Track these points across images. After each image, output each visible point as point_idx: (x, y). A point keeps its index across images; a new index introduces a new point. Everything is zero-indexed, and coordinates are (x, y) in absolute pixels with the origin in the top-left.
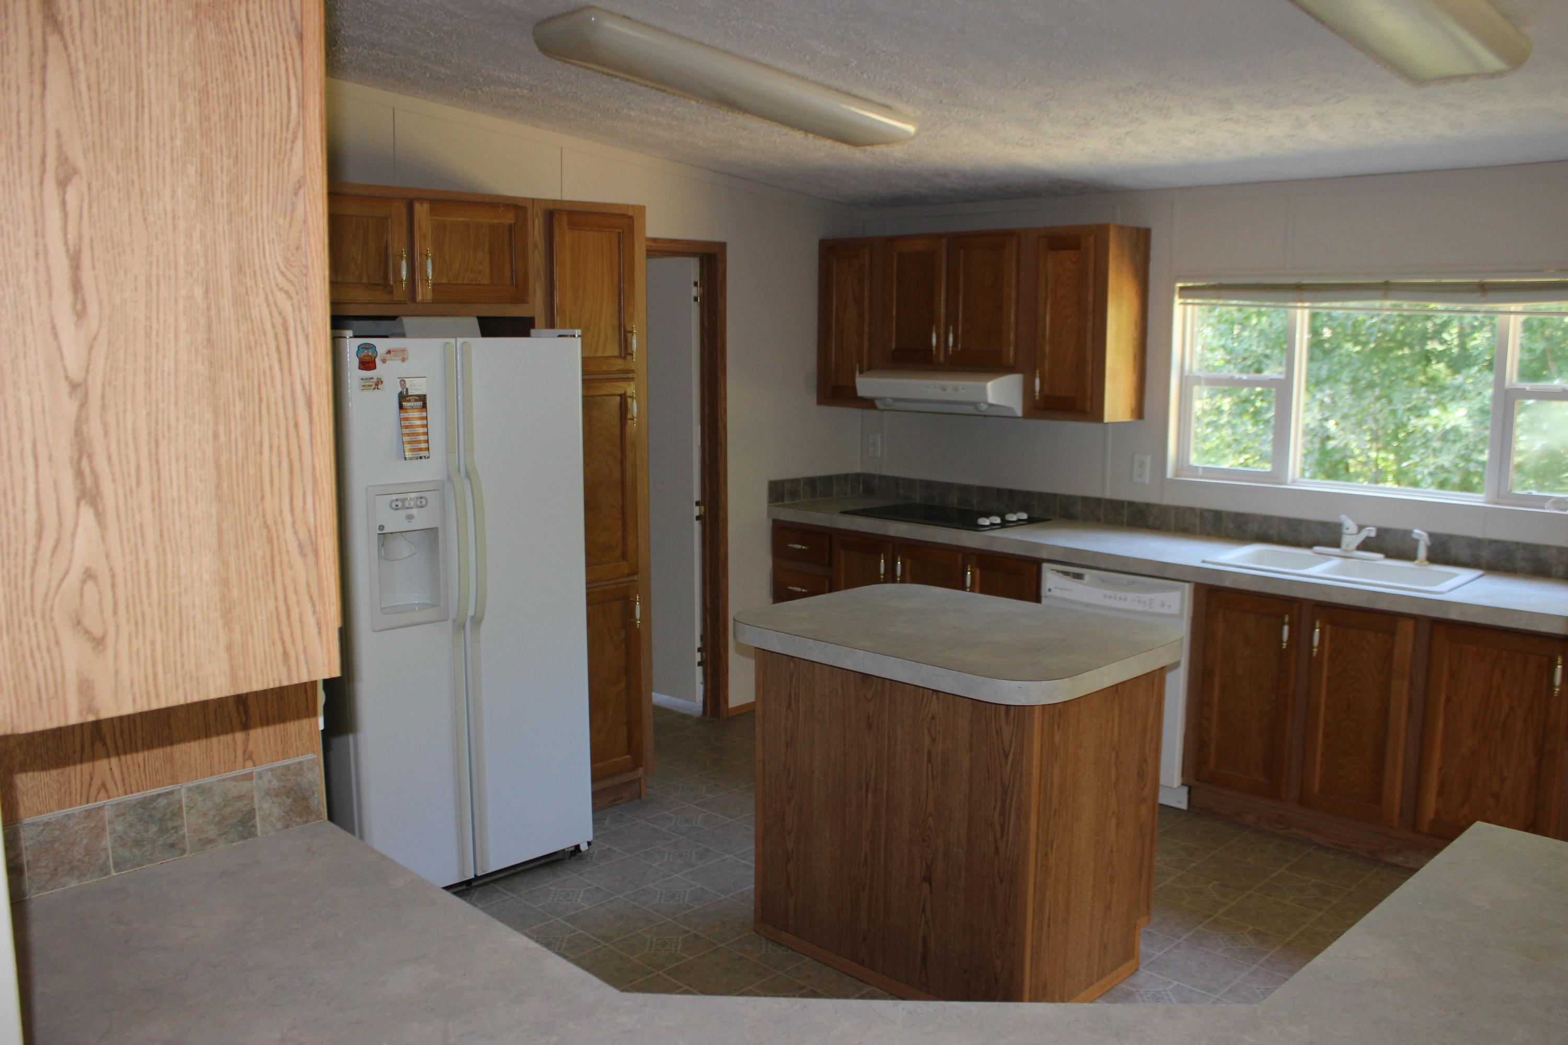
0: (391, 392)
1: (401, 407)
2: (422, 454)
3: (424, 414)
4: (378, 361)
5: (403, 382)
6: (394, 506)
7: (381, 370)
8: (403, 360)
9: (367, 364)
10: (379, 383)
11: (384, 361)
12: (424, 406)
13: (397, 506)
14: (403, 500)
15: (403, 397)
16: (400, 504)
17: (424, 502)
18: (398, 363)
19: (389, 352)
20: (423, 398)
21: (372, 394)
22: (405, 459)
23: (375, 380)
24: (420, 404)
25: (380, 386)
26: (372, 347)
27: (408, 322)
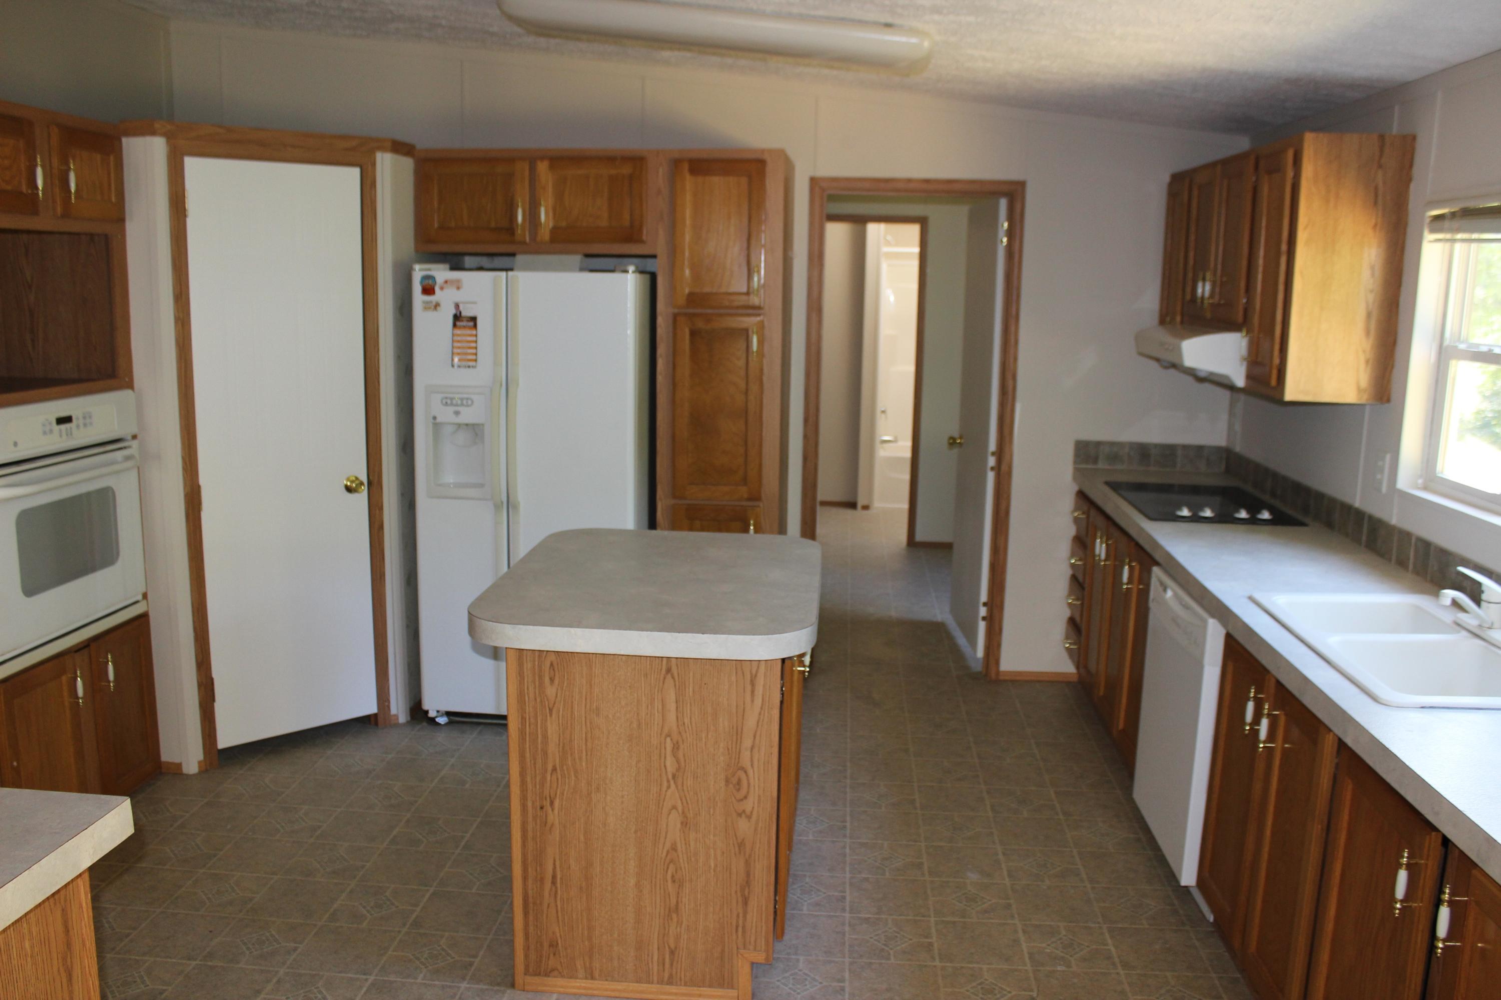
0: (448, 313)
1: (455, 325)
2: (471, 364)
3: (474, 332)
4: (437, 289)
5: (457, 306)
6: (444, 401)
7: (439, 295)
8: (458, 288)
9: (428, 290)
10: (437, 306)
11: (442, 288)
12: (475, 326)
13: (446, 403)
14: (452, 399)
15: (457, 318)
16: (449, 402)
17: (470, 402)
18: (454, 290)
19: (446, 282)
20: (474, 319)
21: (431, 314)
22: (453, 366)
23: (434, 303)
24: (471, 324)
25: (438, 308)
26: (432, 278)
27: (520, 258)
